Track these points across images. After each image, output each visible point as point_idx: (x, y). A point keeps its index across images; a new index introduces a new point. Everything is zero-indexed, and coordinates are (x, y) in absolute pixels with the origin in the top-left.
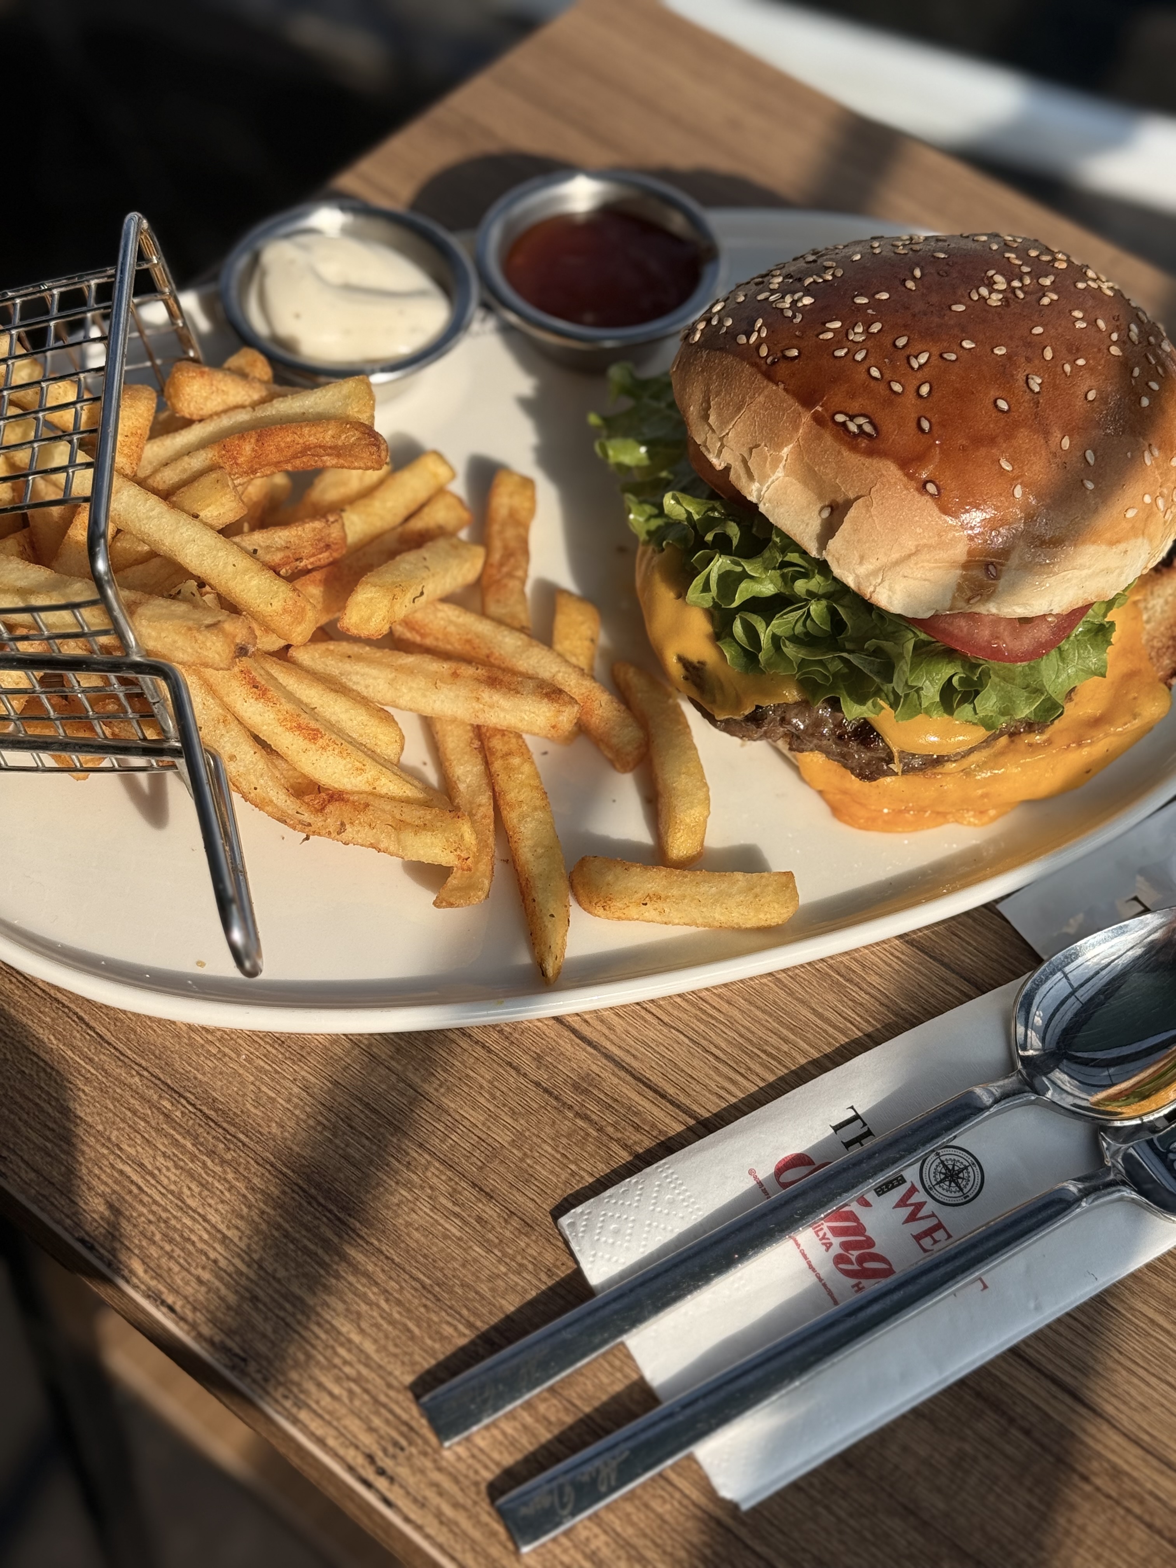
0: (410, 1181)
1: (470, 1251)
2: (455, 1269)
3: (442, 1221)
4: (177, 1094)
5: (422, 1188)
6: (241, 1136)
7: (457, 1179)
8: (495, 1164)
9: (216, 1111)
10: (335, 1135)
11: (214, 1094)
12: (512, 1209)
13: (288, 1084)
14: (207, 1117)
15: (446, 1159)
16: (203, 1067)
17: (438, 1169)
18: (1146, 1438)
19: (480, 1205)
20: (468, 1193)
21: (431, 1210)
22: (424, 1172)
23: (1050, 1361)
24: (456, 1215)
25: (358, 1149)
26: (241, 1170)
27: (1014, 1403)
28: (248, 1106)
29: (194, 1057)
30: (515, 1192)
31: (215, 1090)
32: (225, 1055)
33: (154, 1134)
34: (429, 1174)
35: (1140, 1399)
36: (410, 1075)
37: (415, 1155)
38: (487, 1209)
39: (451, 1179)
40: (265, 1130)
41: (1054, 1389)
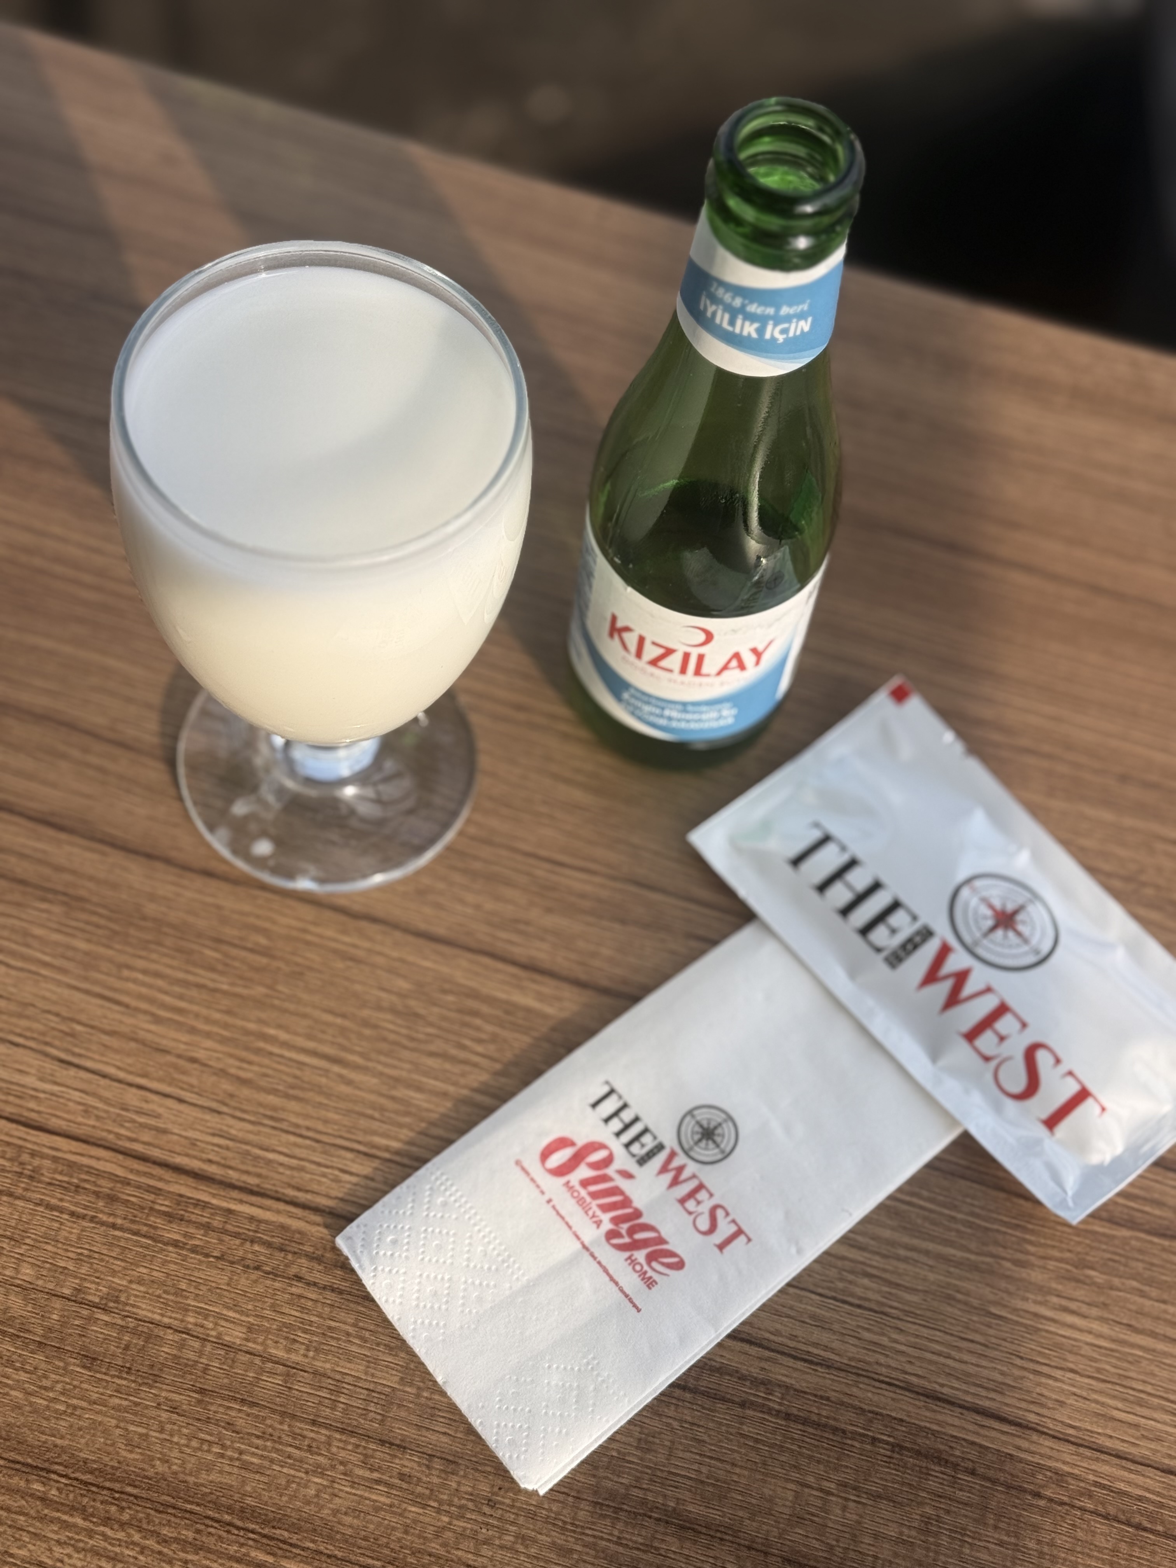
0: (319, 1466)
1: (406, 1514)
2: (399, 1540)
3: (367, 1495)
4: (43, 1471)
5: (333, 1467)
6: (129, 1489)
7: (363, 1444)
8: (394, 1411)
9: (91, 1472)
10: (223, 1446)
11: (82, 1455)
12: (430, 1452)
13: (153, 1413)
14: (86, 1483)
15: (344, 1426)
16: (59, 1430)
17: (340, 1440)
18: (1071, 1431)
19: (397, 1461)
20: (381, 1454)
21: (353, 1487)
22: (329, 1451)
23: (966, 1392)
24: (378, 1482)
25: (253, 1454)
26: (145, 1526)
27: (951, 1447)
28: (124, 1453)
29: (45, 1423)
30: (424, 1432)
31: (81, 1450)
32: (75, 1407)
33: (38, 1524)
34: (334, 1450)
35: (1054, 1396)
36: (273, 1351)
37: (312, 1435)
38: (406, 1463)
39: (358, 1446)
40: (151, 1473)
41: (978, 1418)
